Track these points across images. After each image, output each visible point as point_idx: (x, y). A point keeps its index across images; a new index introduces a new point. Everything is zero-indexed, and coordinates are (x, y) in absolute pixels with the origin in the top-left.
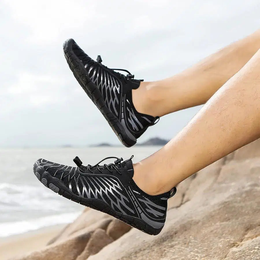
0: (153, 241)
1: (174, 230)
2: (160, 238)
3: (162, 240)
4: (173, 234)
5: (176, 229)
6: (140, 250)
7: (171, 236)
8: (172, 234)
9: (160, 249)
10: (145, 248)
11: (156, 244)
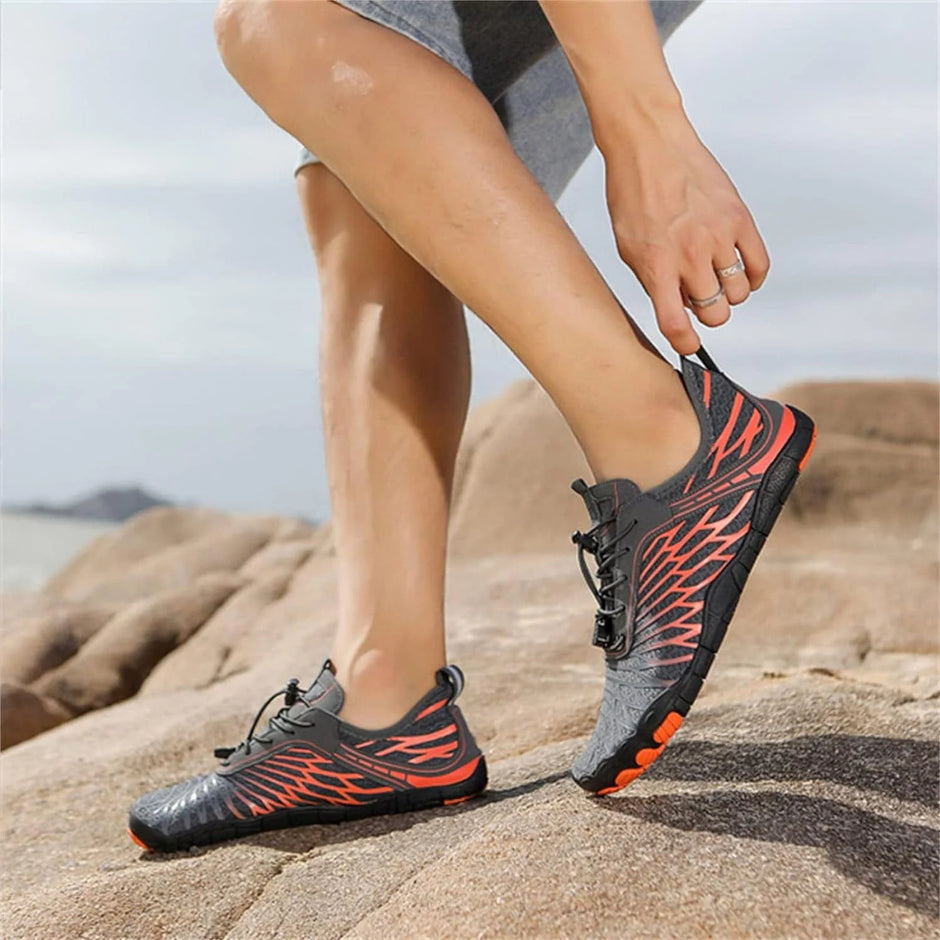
0: (117, 760)
1: (187, 738)
2: (141, 753)
3: (148, 762)
4: (183, 749)
5: (191, 734)
6: (64, 785)
7: (176, 754)
8: (179, 749)
9: (142, 784)
10: (84, 779)
11: (130, 771)
